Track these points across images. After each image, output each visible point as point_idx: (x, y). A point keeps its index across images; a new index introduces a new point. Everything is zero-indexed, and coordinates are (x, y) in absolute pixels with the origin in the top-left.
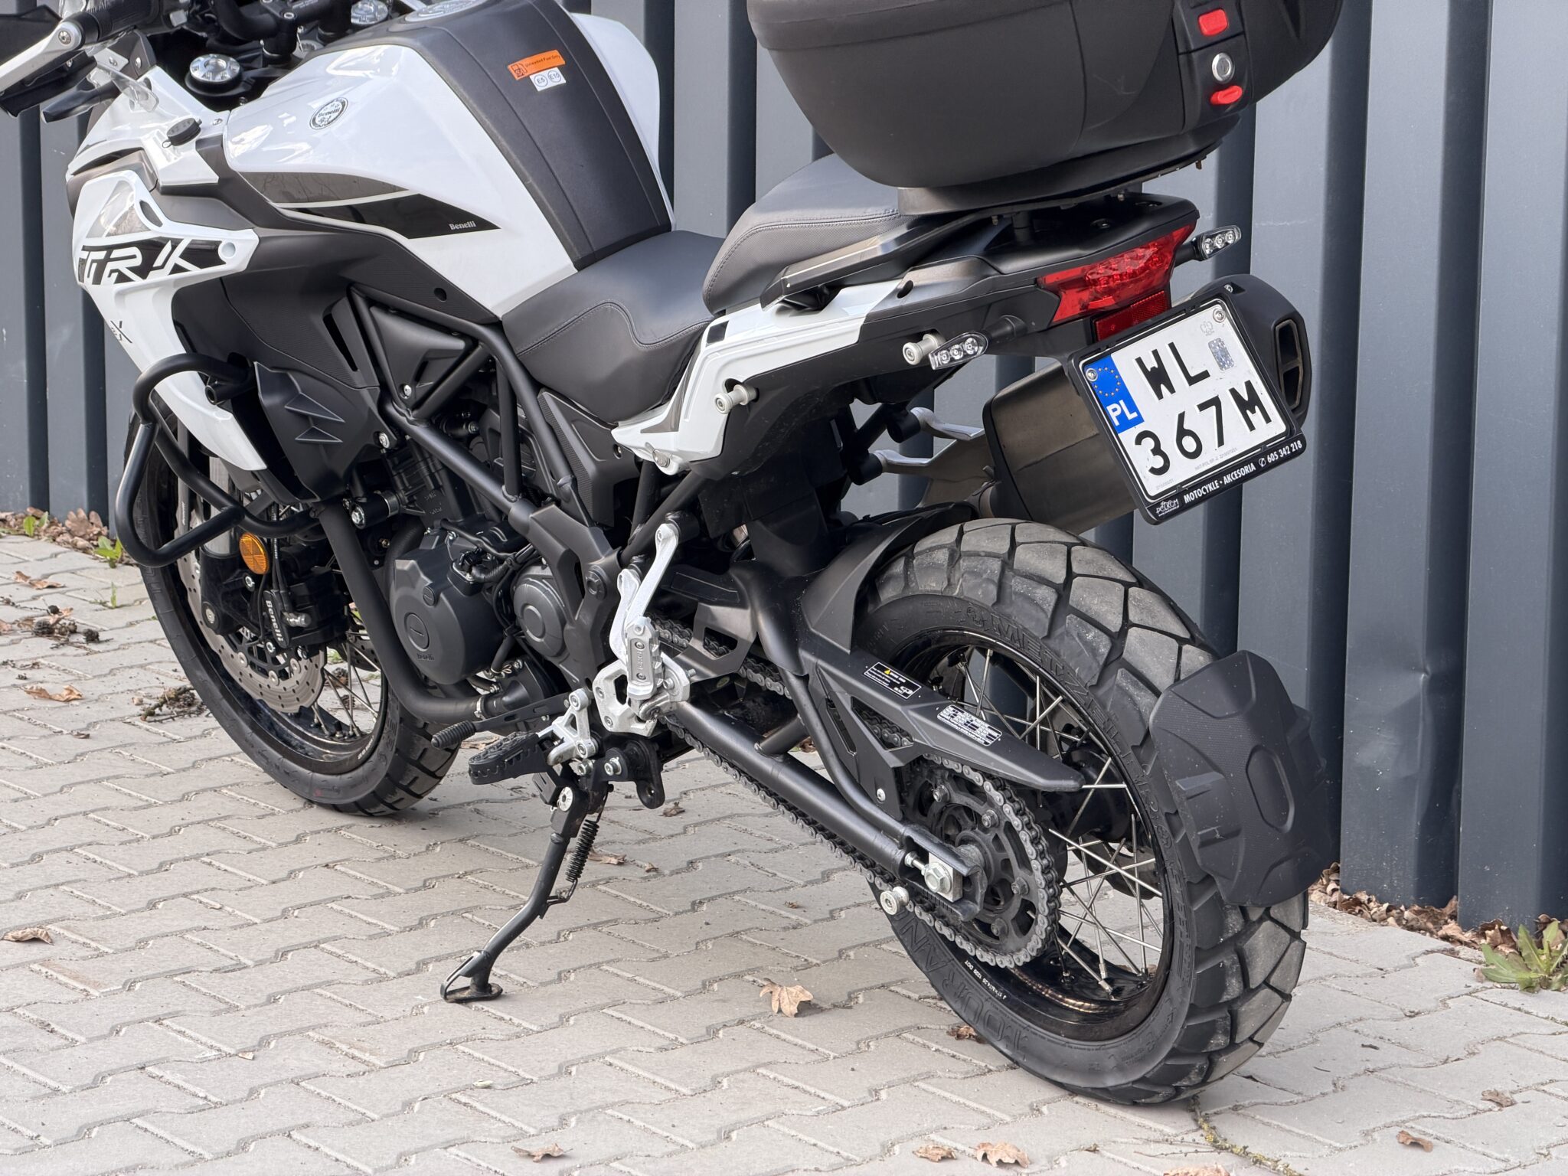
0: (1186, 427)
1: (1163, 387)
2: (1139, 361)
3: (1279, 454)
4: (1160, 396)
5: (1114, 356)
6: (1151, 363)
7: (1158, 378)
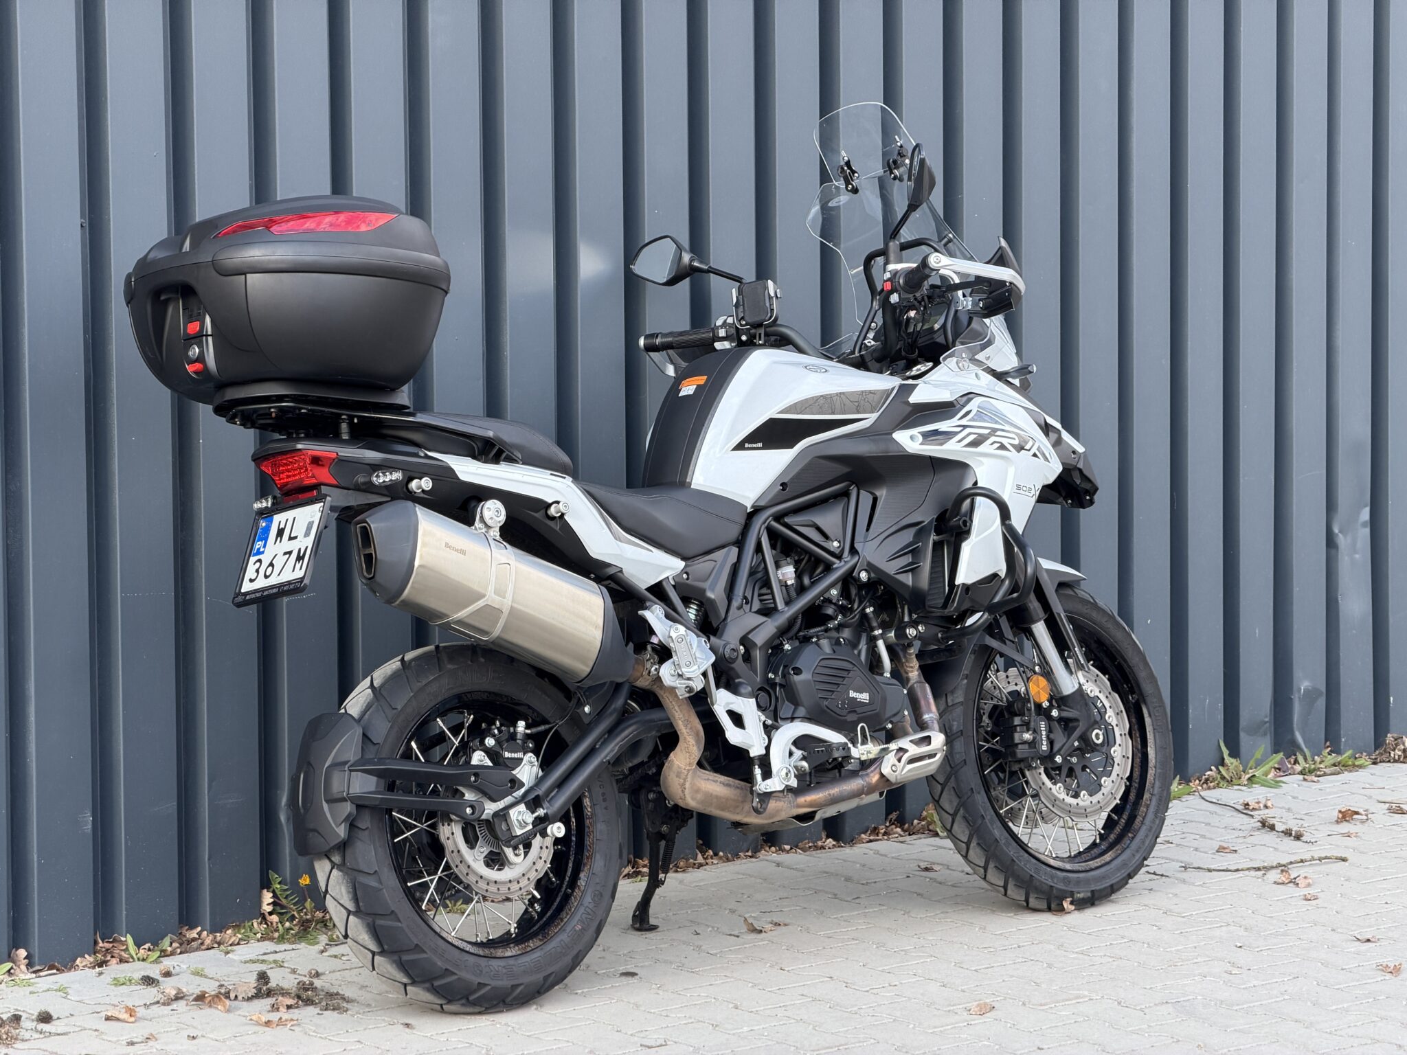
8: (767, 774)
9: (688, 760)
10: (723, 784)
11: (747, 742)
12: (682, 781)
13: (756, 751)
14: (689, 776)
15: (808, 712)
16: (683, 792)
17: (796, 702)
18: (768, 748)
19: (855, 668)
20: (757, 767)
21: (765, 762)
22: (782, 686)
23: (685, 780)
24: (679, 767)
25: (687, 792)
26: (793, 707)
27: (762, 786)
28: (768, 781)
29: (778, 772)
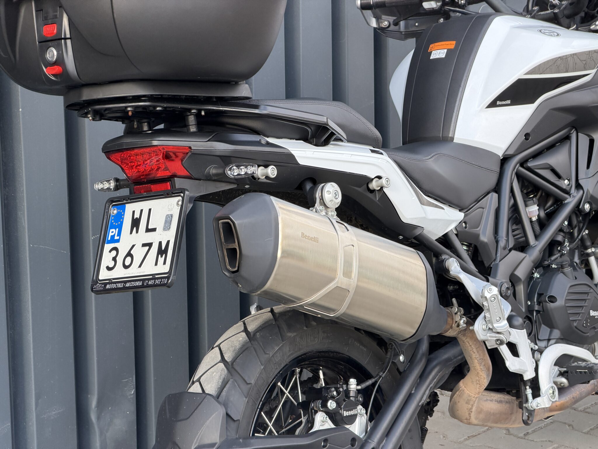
0: (132, 252)
1: (135, 229)
2: (134, 212)
3: (155, 282)
4: (131, 233)
5: (127, 205)
6: (137, 216)
7: (136, 223)
8: (536, 393)
9: (478, 389)
10: (497, 401)
11: (522, 368)
12: (470, 406)
13: (529, 375)
14: (476, 402)
15: (562, 333)
16: (469, 414)
17: (551, 326)
18: (536, 370)
19: (592, 290)
20: (528, 387)
21: (535, 384)
22: (538, 312)
23: (472, 405)
24: (469, 396)
25: (473, 415)
26: (549, 330)
27: (533, 403)
28: (538, 399)
29: (546, 391)
